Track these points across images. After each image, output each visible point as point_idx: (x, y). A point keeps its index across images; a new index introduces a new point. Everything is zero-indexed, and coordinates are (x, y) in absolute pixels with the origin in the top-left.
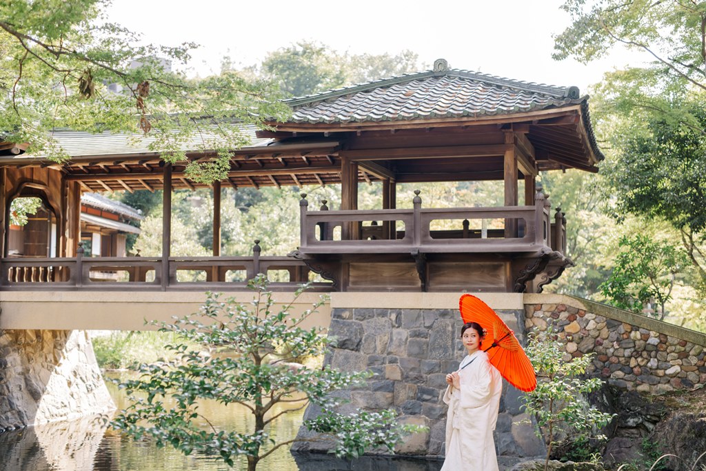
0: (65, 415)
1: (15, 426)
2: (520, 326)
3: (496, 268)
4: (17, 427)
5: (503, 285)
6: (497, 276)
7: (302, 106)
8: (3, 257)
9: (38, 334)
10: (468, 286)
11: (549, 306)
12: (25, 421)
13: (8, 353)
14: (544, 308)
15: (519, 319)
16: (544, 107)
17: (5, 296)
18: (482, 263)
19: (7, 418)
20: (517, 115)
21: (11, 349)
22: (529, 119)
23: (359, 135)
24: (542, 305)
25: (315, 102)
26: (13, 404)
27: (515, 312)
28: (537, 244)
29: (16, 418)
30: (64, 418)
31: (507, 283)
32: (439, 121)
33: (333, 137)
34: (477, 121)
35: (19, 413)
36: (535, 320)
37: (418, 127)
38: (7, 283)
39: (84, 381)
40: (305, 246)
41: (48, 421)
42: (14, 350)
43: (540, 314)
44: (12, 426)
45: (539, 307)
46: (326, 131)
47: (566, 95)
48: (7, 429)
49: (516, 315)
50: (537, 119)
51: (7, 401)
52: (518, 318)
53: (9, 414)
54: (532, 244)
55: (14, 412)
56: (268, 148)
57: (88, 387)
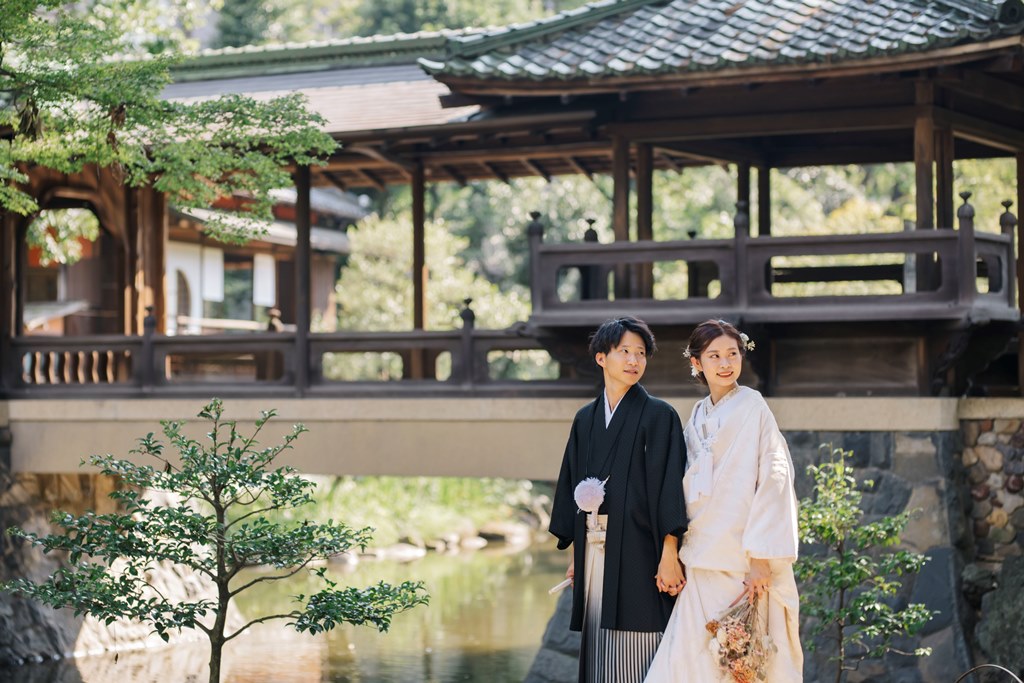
0: (140, 638)
1: (43, 655)
2: (941, 461)
3: (900, 350)
4: (46, 658)
5: (914, 383)
6: (903, 365)
7: (527, 42)
8: (13, 334)
9: (84, 481)
10: (849, 385)
11: (1006, 424)
12: (60, 647)
13: (25, 517)
14: (998, 427)
15: (941, 448)
16: (953, 41)
17: (19, 409)
18: (874, 340)
19: (27, 640)
20: (907, 58)
21: (32, 511)
22: (932, 64)
23: (623, 99)
24: (993, 420)
25: (553, 33)
26: (38, 613)
27: (933, 435)
28: (961, 303)
29: (43, 641)
30: (138, 645)
31: (921, 378)
32: (765, 70)
33: (578, 103)
34: (833, 70)
35: (50, 631)
36: (981, 450)
37: (731, 82)
38: (21, 384)
39: (178, 575)
40: (539, 312)
41: (107, 650)
42: (39, 513)
43: (989, 438)
44: (35, 654)
45: (987, 425)
46: (564, 94)
47: (996, 18)
48: (26, 660)
49: (934, 441)
50: (946, 62)
51: (26, 609)
52: (937, 448)
53: (31, 633)
54: (952, 303)
55: (40, 629)
56: (468, 125)
57: (189, 587)
